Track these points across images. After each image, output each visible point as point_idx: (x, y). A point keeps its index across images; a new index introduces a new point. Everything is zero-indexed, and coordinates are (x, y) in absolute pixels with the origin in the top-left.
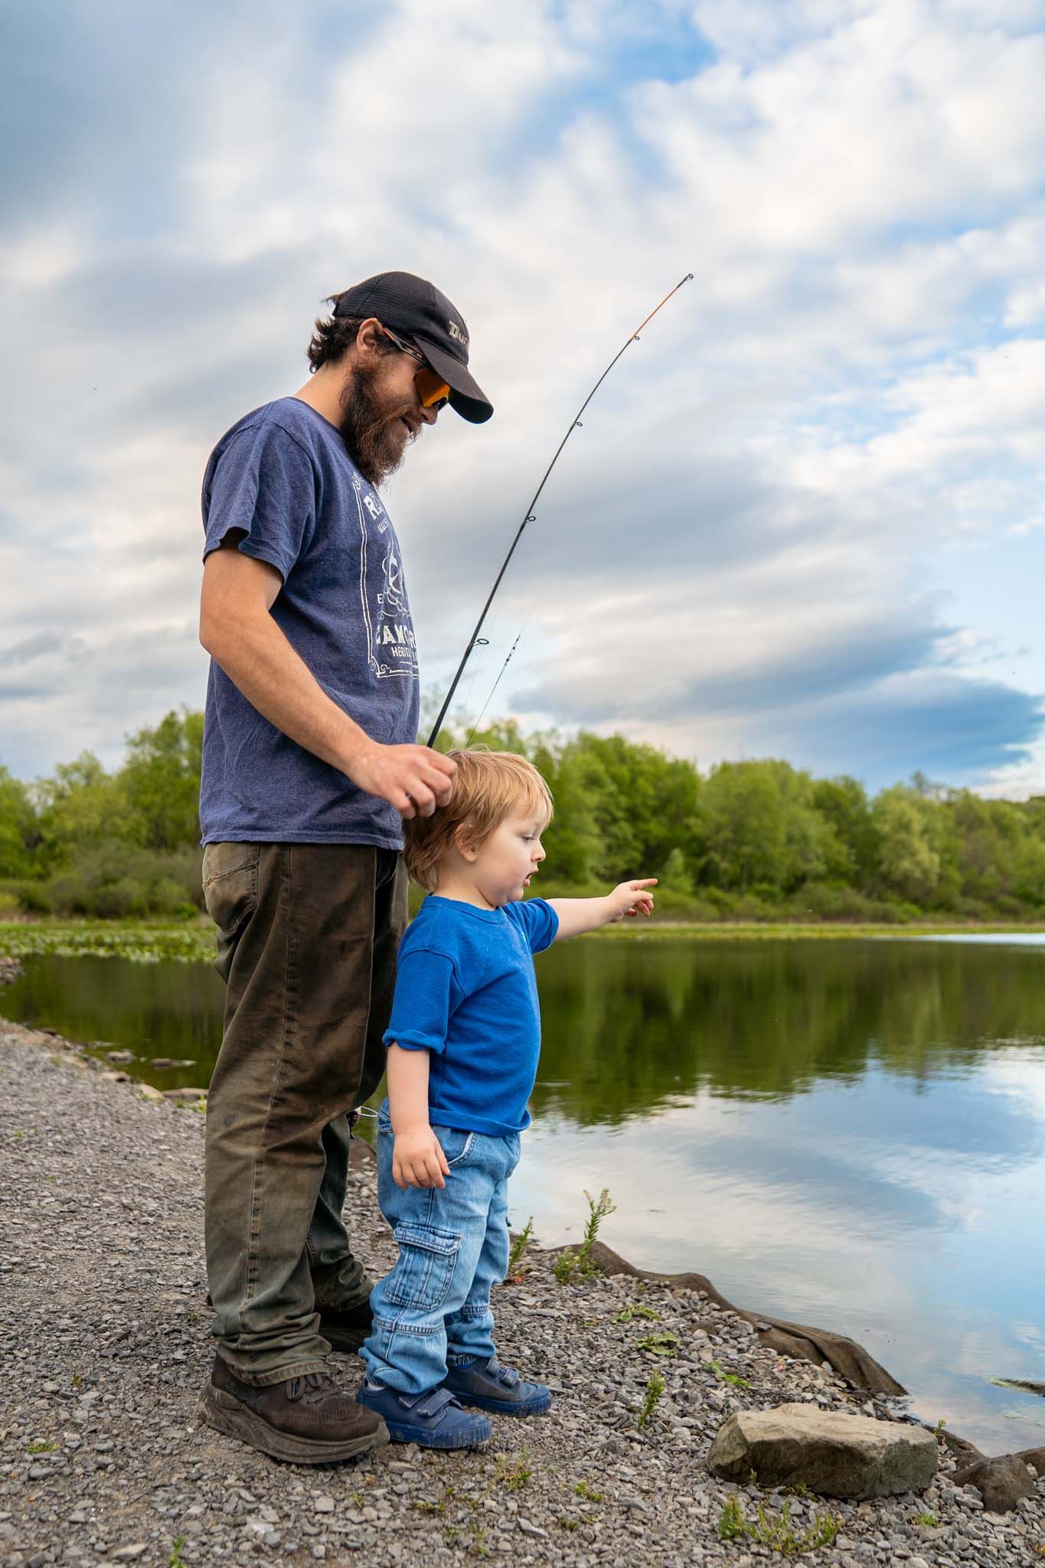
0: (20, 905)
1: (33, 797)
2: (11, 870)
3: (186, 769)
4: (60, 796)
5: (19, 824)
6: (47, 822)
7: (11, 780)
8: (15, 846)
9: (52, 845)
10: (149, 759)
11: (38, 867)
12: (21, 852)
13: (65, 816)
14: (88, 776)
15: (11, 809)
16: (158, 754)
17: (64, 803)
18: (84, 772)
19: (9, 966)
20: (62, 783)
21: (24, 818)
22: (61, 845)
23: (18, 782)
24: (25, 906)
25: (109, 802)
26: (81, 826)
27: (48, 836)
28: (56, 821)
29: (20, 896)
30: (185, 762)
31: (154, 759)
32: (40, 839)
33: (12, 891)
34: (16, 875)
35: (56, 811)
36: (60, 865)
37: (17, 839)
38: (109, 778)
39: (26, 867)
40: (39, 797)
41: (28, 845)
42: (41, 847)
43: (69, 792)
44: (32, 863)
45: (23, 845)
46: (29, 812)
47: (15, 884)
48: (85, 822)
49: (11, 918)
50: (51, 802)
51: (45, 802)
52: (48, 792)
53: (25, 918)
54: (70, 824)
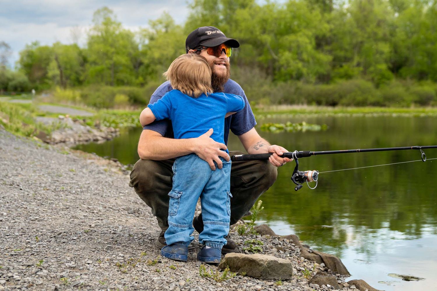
0: (130, 100)
1: (137, 39)
2: (126, 81)
3: (221, 21)
4: (152, 39)
5: (129, 54)
6: (144, 54)
7: (125, 30)
8: (127, 67)
9: (148, 66)
10: (200, 15)
11: (141, 79)
12: (131, 70)
13: (153, 50)
14: (167, 27)
15: (125, 47)
16: (205, 12)
17: (153, 43)
18: (164, 24)
19: (112, 132)
20: (152, 31)
21: (131, 51)
22: (152, 67)
23: (129, 31)
24: (132, 101)
25: (178, 41)
26: (163, 55)
27: (146, 61)
28: (149, 52)
29: (129, 96)
30: (221, 17)
31: (203, 16)
32: (141, 64)
33: (124, 93)
34: (129, 84)
35: (149, 48)
36: (152, 78)
37: (129, 63)
38: (178, 27)
39: (133, 79)
40: (141, 39)
41: (135, 67)
42: (142, 68)
43: (156, 36)
44: (137, 77)
45: (132, 67)
46: (135, 48)
47: (127, 89)
48: (165, 53)
49: (124, 108)
50: (147, 42)
51: (144, 42)
52: (145, 36)
53: (132, 108)
54: (157, 55)
